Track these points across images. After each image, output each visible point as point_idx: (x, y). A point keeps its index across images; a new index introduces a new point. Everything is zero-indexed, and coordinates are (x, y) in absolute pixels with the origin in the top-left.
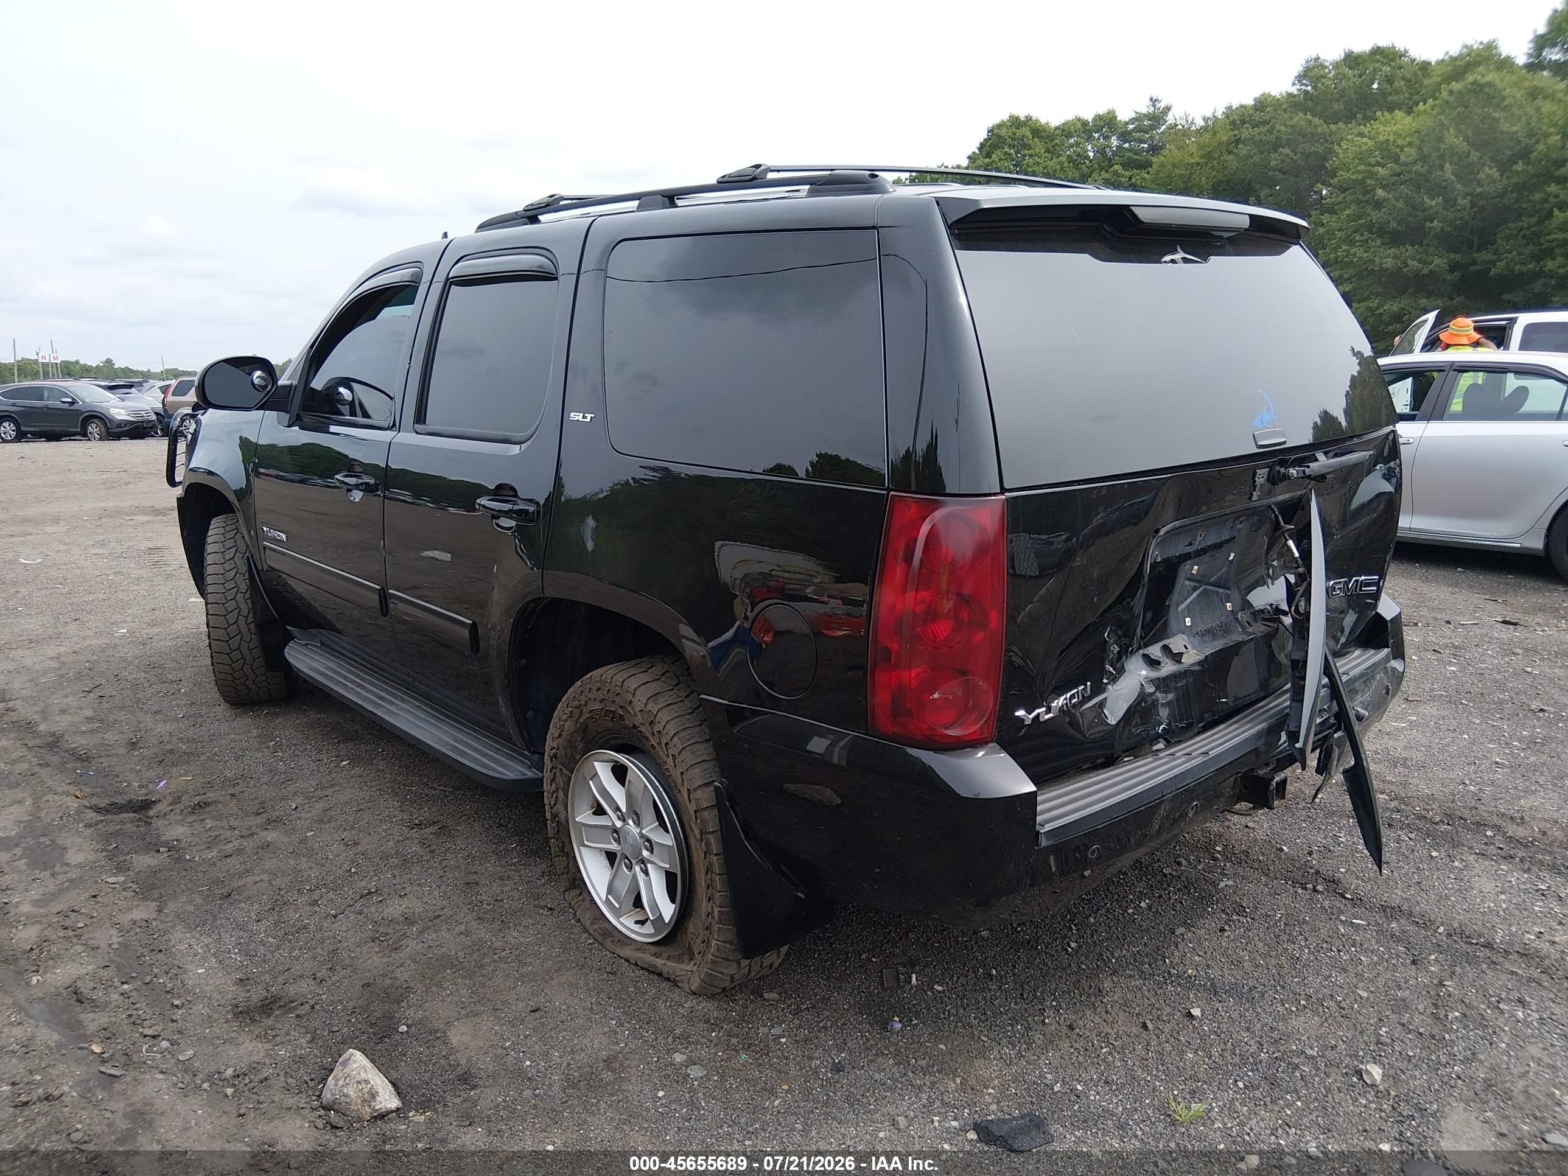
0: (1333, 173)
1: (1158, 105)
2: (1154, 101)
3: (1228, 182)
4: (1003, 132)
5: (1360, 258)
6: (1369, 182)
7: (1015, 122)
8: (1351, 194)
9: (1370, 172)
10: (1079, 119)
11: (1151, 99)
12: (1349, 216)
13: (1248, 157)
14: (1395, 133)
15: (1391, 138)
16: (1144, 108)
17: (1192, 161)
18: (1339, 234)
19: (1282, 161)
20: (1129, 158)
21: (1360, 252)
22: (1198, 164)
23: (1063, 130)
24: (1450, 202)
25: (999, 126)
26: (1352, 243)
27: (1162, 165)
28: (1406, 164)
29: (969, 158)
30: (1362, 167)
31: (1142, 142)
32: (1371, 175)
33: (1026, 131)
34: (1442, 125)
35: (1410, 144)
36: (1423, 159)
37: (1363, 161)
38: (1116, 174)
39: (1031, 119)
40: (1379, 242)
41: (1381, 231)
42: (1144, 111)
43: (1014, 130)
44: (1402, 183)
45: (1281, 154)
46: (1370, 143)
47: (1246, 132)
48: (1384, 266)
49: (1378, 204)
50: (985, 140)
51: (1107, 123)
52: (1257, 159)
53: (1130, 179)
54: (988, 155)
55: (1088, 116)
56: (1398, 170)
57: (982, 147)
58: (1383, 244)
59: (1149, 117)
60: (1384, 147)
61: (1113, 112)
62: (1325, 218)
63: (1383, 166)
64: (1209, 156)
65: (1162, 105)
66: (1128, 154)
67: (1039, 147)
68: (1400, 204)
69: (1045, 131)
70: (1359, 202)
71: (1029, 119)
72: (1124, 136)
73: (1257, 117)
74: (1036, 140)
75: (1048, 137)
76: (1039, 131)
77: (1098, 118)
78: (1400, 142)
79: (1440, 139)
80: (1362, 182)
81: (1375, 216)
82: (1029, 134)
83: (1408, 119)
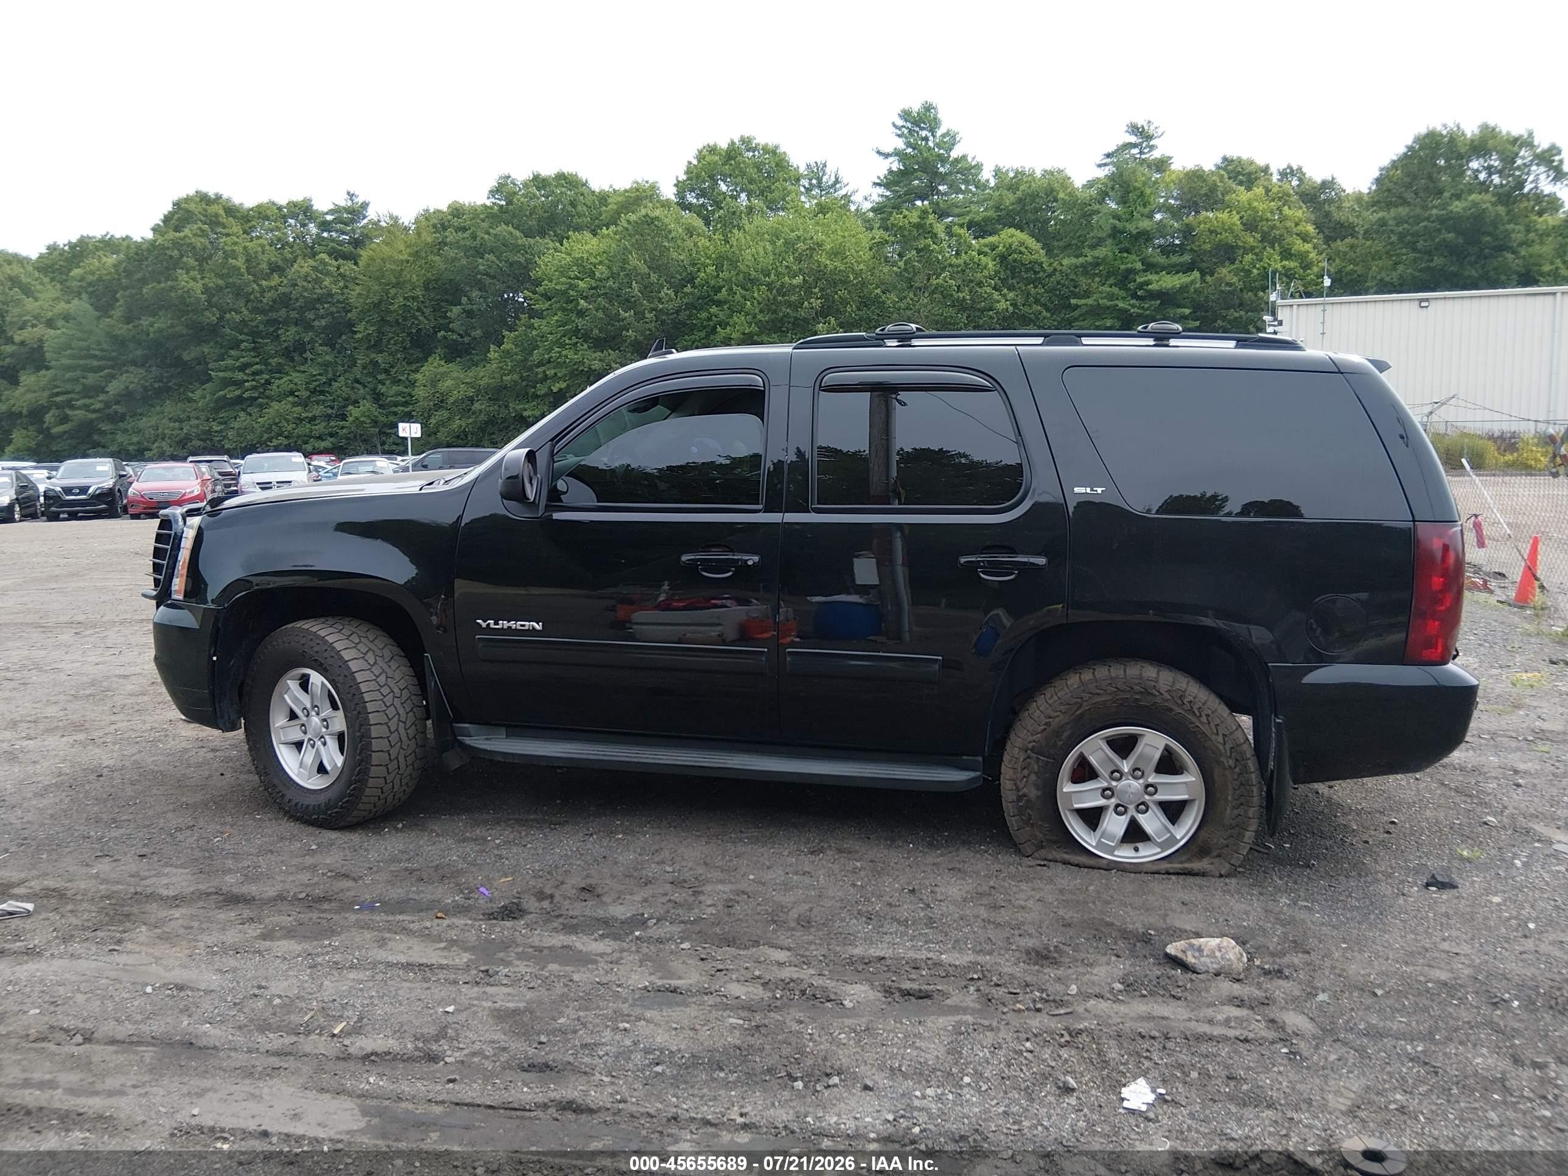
0: (538, 283)
1: (356, 200)
2: (351, 195)
3: (437, 280)
4: (192, 207)
5: (571, 359)
6: (571, 293)
7: (203, 198)
8: (556, 302)
9: (571, 285)
10: (274, 204)
11: (348, 193)
12: (557, 321)
13: (454, 259)
14: (588, 251)
15: (585, 256)
16: (343, 202)
17: (401, 257)
18: (550, 337)
19: (490, 267)
20: (333, 248)
21: (571, 354)
22: (408, 262)
23: (260, 213)
24: (640, 315)
25: (188, 200)
26: (563, 346)
27: (372, 259)
28: (600, 280)
29: (153, 229)
30: (563, 280)
31: (343, 233)
32: (572, 287)
33: (214, 209)
34: (626, 248)
35: (601, 263)
36: (614, 276)
37: (563, 274)
38: (322, 262)
39: (220, 197)
40: (586, 346)
41: (586, 337)
42: (342, 203)
43: (204, 206)
44: (599, 296)
45: (488, 260)
46: (568, 259)
47: (451, 236)
48: (593, 367)
49: (581, 313)
50: (170, 212)
51: (303, 211)
52: (464, 262)
53: (338, 269)
54: (177, 229)
55: (282, 201)
56: (594, 285)
57: (167, 219)
58: (589, 348)
59: (348, 210)
60: (578, 262)
61: (310, 200)
62: (536, 322)
63: (582, 280)
64: (416, 254)
65: (360, 200)
66: (332, 244)
67: (236, 228)
68: (600, 314)
69: (238, 211)
70: (563, 310)
71: (218, 197)
72: (324, 226)
73: (456, 222)
74: (230, 219)
75: (243, 217)
76: (231, 210)
77: (293, 205)
78: (593, 260)
79: (625, 261)
80: (565, 293)
81: (580, 323)
82: (222, 212)
83: (595, 241)
